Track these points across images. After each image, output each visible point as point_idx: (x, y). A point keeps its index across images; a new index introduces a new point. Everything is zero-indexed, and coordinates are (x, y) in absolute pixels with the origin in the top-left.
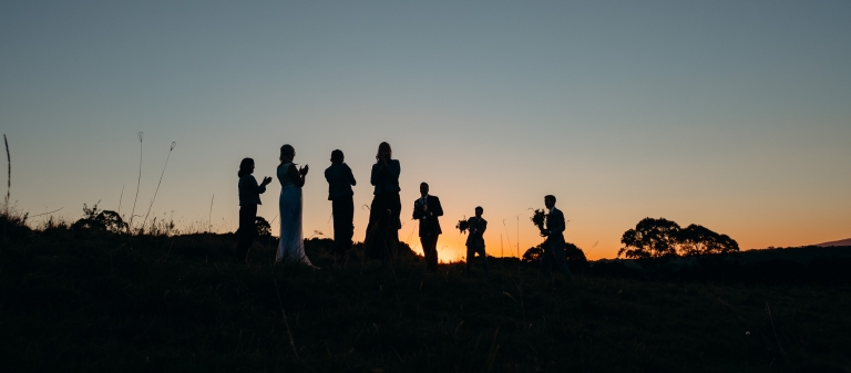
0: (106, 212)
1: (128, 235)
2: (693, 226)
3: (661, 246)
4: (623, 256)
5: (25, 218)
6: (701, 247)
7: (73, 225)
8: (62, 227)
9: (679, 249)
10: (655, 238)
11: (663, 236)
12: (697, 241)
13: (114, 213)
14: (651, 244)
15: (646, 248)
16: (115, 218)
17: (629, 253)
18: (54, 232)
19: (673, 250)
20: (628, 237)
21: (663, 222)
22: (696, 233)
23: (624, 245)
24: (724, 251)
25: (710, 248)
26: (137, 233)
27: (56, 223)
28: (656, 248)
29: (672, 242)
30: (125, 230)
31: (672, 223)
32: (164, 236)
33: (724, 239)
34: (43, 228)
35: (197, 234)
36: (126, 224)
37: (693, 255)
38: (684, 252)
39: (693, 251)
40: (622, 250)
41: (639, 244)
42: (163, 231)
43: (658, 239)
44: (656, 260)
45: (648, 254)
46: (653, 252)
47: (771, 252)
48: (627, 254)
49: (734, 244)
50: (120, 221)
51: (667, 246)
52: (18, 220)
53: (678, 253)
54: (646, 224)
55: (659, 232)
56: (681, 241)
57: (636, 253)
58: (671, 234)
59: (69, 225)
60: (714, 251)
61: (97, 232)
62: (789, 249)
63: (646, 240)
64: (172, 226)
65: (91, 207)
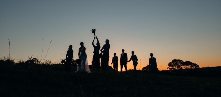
0: (34, 59)
1: (40, 64)
2: (187, 61)
3: (178, 67)
4: (168, 69)
5: (14, 60)
6: (189, 67)
7: (26, 62)
8: (23, 62)
9: (183, 67)
10: (177, 64)
11: (179, 64)
12: (188, 65)
13: (36, 59)
14: (176, 66)
15: (174, 67)
16: (36, 60)
17: (170, 68)
18: (21, 64)
19: (182, 68)
20: (170, 64)
21: (179, 60)
22: (188, 63)
23: (168, 66)
24: (195, 68)
25: (191, 67)
26: (42, 64)
27: (22, 61)
28: (177, 67)
29: (181, 66)
30: (39, 63)
31: (181, 61)
32: (49, 65)
33: (195, 65)
34: (18, 63)
35: (57, 64)
36: (39, 62)
37: (187, 69)
38: (184, 68)
39: (187, 68)
40: (168, 68)
41: (172, 66)
42: (49, 63)
43: (178, 65)
44: (177, 70)
45: (175, 69)
46: (176, 68)
47: (208, 68)
48: (169, 69)
49: (198, 66)
50: (37, 61)
51: (180, 67)
52: (12, 61)
53: (183, 68)
54: (174, 61)
55: (178, 63)
56: (184, 65)
57: (172, 68)
58: (181, 63)
59: (25, 62)
60: (193, 68)
61: (32, 64)
62: (213, 67)
63: (174, 65)
64: (51, 62)
65: (30, 57)
